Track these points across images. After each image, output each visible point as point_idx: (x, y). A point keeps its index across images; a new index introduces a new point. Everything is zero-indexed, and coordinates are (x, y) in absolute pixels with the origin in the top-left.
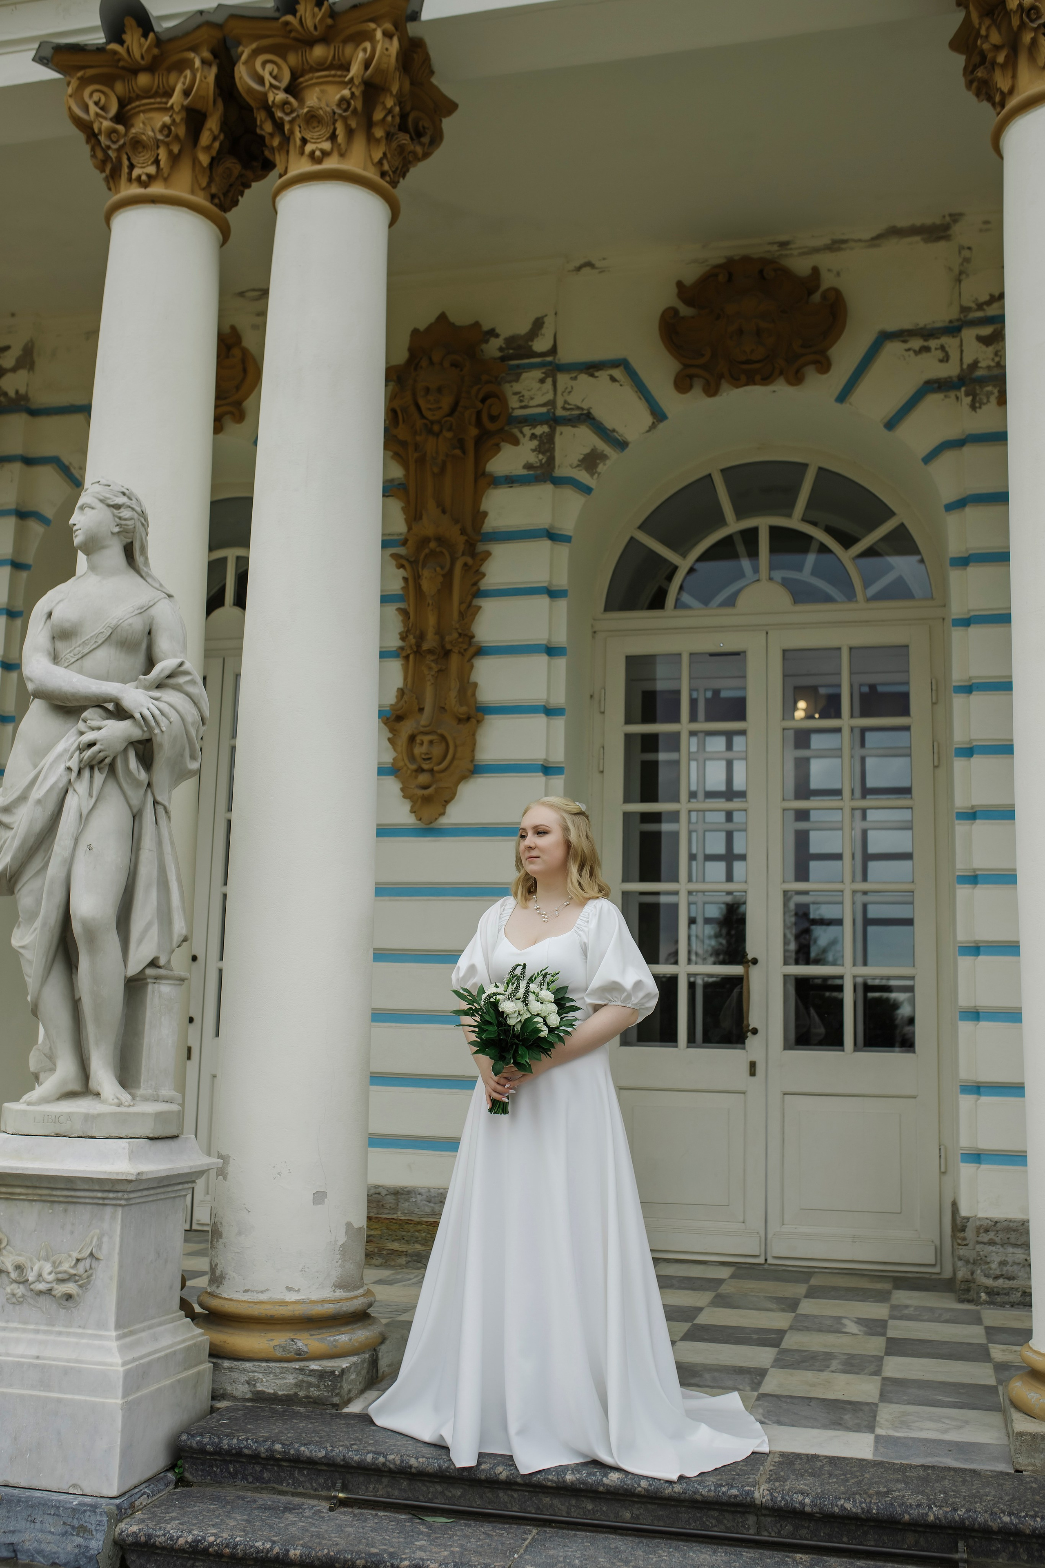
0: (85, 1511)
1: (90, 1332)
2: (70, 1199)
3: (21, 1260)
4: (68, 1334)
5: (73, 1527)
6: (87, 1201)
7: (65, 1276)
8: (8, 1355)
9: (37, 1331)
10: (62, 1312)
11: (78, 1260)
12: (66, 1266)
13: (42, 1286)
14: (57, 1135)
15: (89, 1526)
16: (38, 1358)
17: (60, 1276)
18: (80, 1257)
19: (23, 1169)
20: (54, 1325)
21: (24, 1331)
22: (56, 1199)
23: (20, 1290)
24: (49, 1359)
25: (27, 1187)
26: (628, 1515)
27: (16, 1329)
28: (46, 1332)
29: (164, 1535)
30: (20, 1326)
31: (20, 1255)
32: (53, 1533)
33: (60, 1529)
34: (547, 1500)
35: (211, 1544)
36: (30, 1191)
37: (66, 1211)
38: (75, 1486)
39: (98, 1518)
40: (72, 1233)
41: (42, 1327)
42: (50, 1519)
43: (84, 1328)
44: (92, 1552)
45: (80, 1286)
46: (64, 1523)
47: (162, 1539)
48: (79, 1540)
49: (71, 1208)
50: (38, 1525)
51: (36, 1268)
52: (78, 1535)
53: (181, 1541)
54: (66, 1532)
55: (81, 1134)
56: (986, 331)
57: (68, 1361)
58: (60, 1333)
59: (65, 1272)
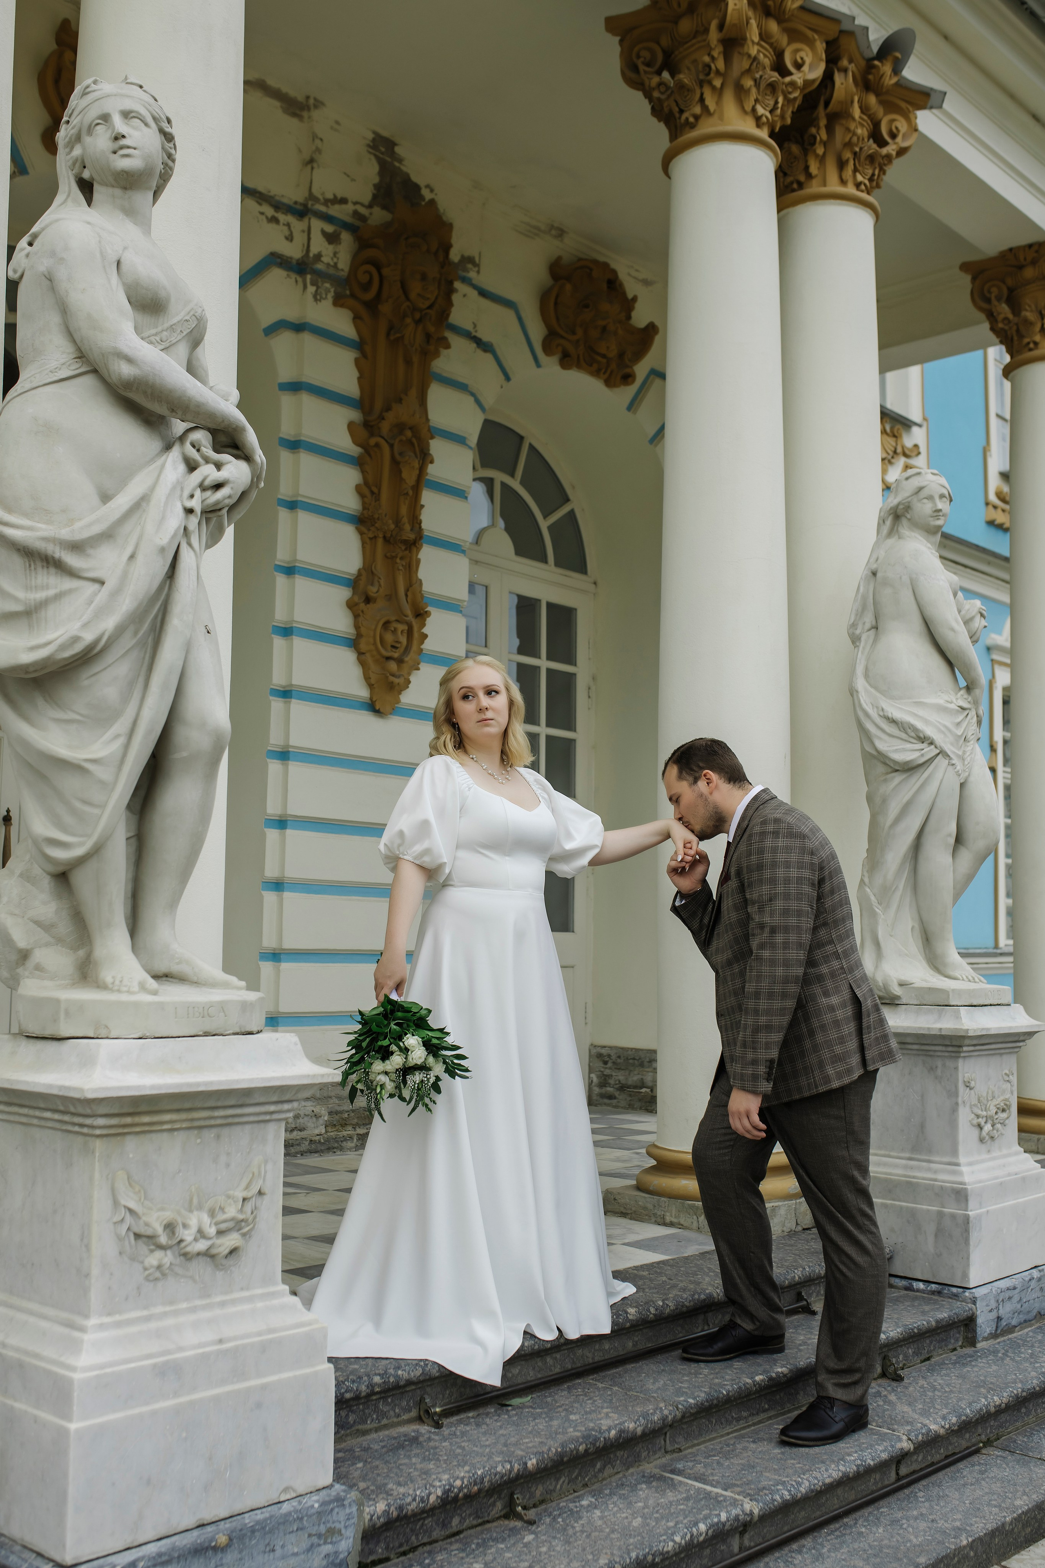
0: (332, 1510)
1: (259, 1291)
2: (230, 1120)
3: (168, 1215)
4: (234, 1302)
5: (319, 1536)
6: (252, 1119)
7: (230, 1224)
8: (181, 1349)
9: (193, 1310)
10: (219, 1274)
11: (244, 1200)
12: (232, 1211)
13: (202, 1245)
14: (206, 1034)
15: (337, 1525)
16: (221, 1341)
17: (223, 1226)
18: (246, 1194)
19: (206, 1084)
20: (209, 1296)
21: (176, 1313)
22: (212, 1122)
23: (167, 1258)
24: (235, 1338)
25: (178, 1111)
26: (630, 1344)
27: (165, 1314)
28: (204, 1307)
29: (414, 1500)
30: (168, 1308)
31: (162, 1209)
32: (295, 1554)
33: (305, 1545)
34: (580, 1352)
35: (461, 1489)
36: (184, 1116)
37: (218, 1137)
38: (286, 1490)
39: (348, 1511)
40: (228, 1165)
41: (198, 1302)
42: (292, 1538)
43: (248, 1289)
44: (342, 1556)
45: (244, 1235)
46: (310, 1535)
47: (414, 1505)
48: (327, 1548)
49: (225, 1131)
50: (279, 1552)
51: (193, 1222)
52: (325, 1543)
53: (432, 1499)
54: (312, 1545)
55: (238, 1030)
56: (330, 229)
57: (259, 1334)
58: (223, 1304)
59: (232, 1219)
